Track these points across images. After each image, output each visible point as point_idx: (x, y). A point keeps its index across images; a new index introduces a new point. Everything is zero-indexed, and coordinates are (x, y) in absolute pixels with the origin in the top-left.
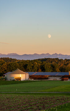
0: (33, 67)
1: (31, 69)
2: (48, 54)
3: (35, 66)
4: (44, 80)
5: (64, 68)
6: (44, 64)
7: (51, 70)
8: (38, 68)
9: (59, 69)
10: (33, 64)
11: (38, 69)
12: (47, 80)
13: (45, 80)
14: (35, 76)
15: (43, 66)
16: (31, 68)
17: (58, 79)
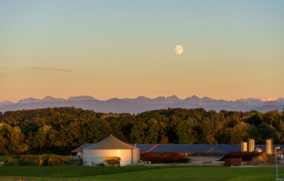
0: (146, 130)
1: (141, 136)
2: (174, 97)
3: (151, 129)
4: (180, 164)
5: (226, 133)
6: (175, 124)
7: (194, 139)
8: (159, 133)
9: (215, 137)
10: (146, 123)
11: (160, 138)
12: (188, 164)
13: (183, 164)
14: (155, 155)
15: (172, 129)
16: (143, 133)
17: (215, 161)
